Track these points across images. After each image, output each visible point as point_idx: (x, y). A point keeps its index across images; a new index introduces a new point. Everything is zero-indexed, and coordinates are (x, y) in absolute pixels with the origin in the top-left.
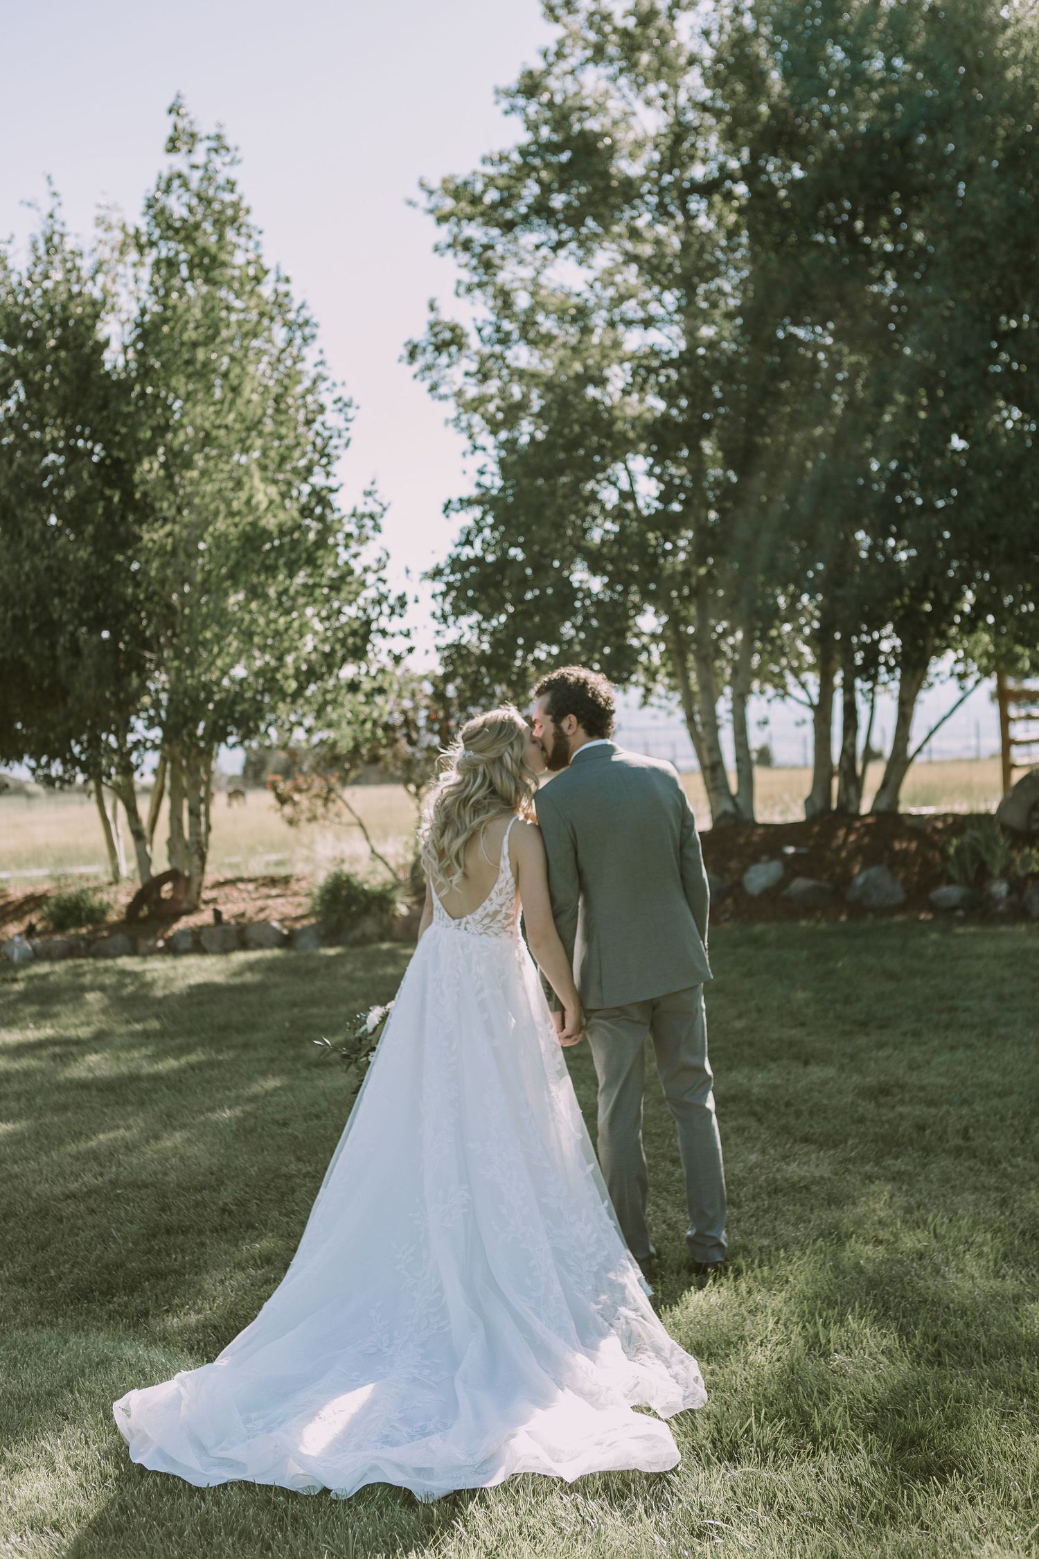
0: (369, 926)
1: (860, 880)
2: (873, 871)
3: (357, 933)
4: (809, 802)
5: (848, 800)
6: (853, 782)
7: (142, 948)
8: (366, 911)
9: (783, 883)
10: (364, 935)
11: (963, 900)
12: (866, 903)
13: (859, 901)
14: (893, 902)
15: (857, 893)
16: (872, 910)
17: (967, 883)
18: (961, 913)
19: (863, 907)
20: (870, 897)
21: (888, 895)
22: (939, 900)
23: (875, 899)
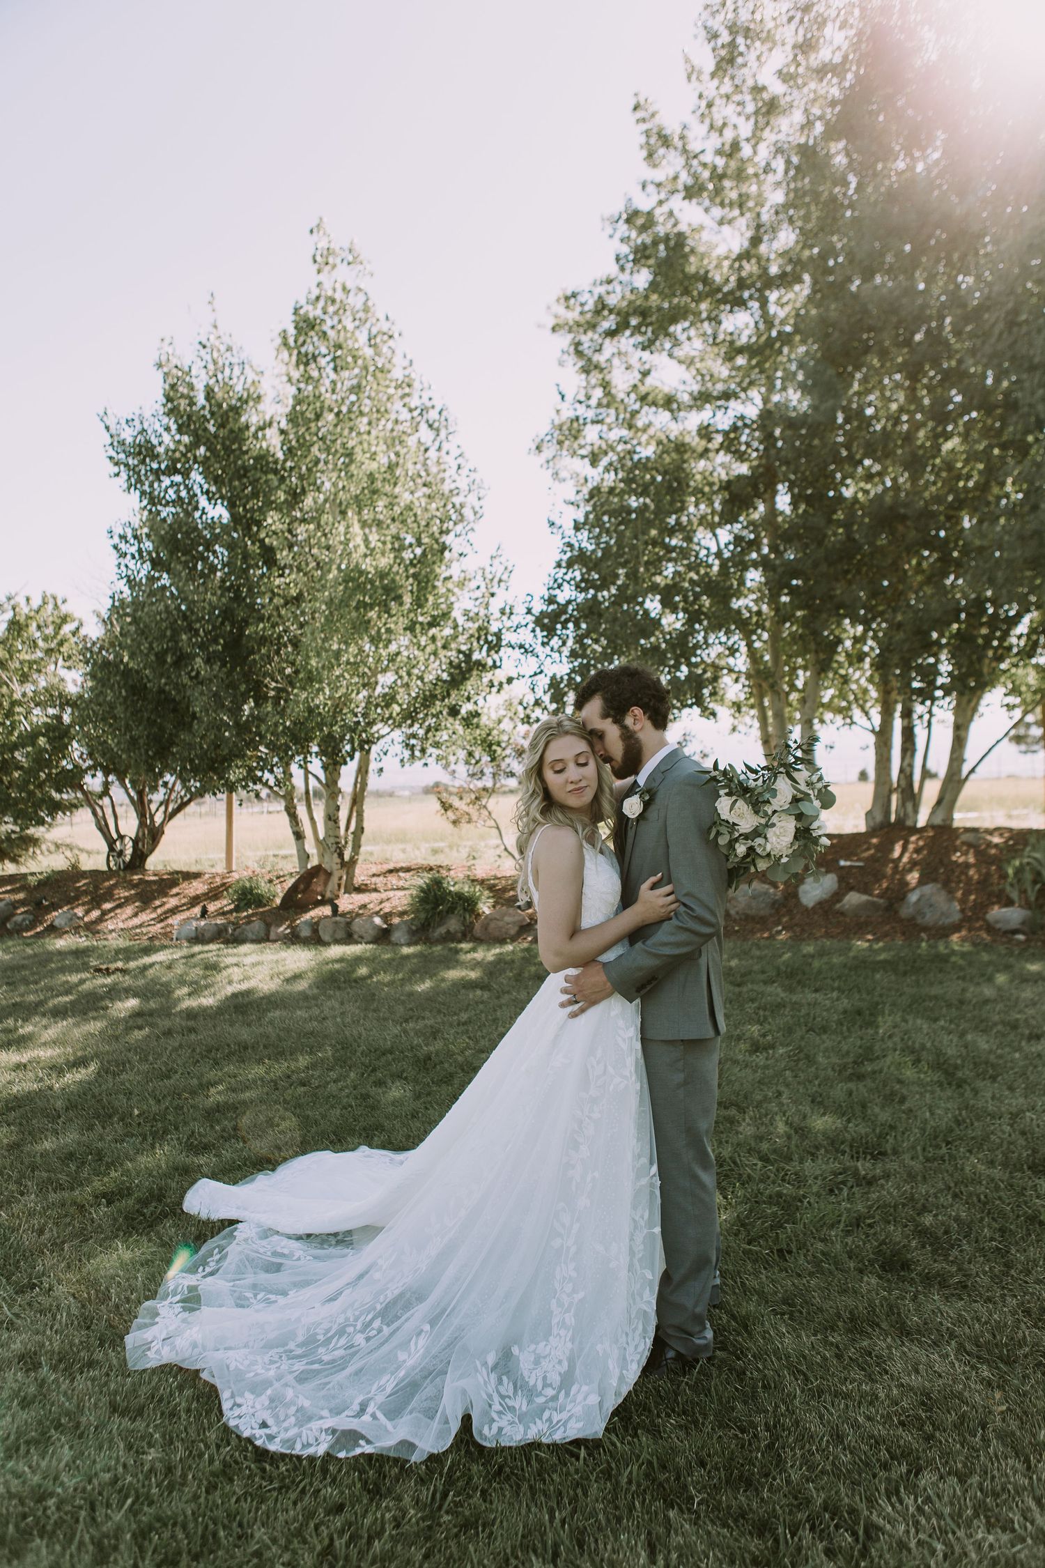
0: (453, 924)
1: (913, 897)
2: (928, 889)
3: (442, 930)
4: (869, 814)
5: (906, 814)
6: (911, 797)
7: (272, 936)
8: (451, 910)
9: (837, 896)
10: (448, 932)
11: (1023, 923)
12: (919, 921)
13: (913, 918)
14: (948, 921)
15: (911, 910)
16: (925, 929)
17: (1027, 905)
18: (1021, 937)
19: (916, 925)
20: (924, 915)
21: (943, 914)
22: (997, 922)
23: (929, 918)
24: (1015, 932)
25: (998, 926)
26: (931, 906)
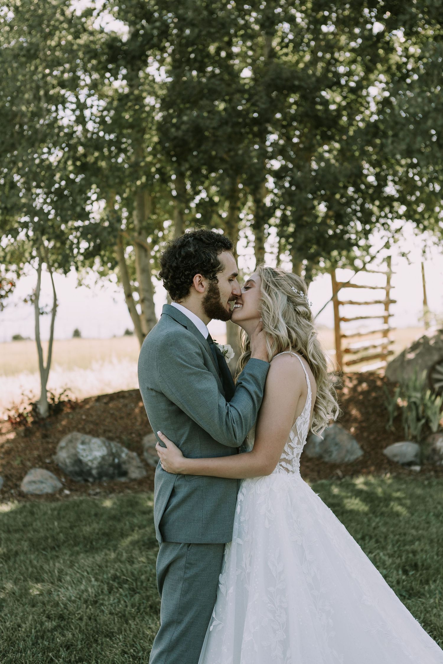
11: (416, 456)
12: (327, 459)
13: (320, 457)
14: (352, 458)
15: (317, 449)
16: (334, 466)
17: (414, 439)
18: (417, 468)
19: (326, 463)
20: (330, 453)
21: (348, 451)
22: (395, 456)
23: (335, 456)
24: (410, 464)
25: (396, 459)
26: (336, 444)
